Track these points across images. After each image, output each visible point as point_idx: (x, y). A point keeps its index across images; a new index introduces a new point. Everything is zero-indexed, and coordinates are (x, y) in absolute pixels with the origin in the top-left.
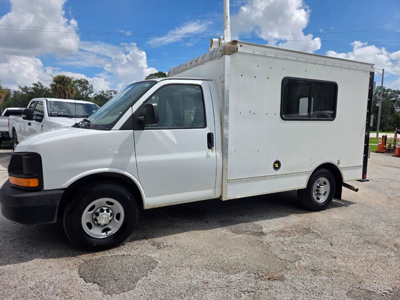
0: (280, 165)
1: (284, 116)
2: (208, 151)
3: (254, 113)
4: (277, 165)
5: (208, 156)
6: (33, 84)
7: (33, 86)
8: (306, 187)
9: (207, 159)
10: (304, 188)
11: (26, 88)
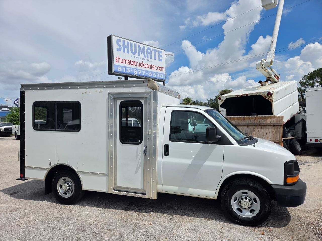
6: (215, 97)
7: (215, 98)
11: (211, 99)
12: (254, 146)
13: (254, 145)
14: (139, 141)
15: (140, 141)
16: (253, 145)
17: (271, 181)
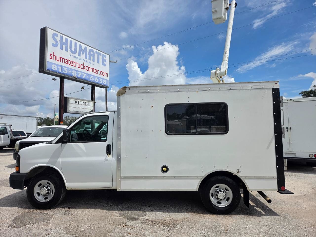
0: (167, 169)
1: (169, 132)
2: (107, 156)
3: (141, 131)
4: (165, 169)
5: (106, 160)
8: (197, 190)
9: (105, 161)
10: (195, 190)
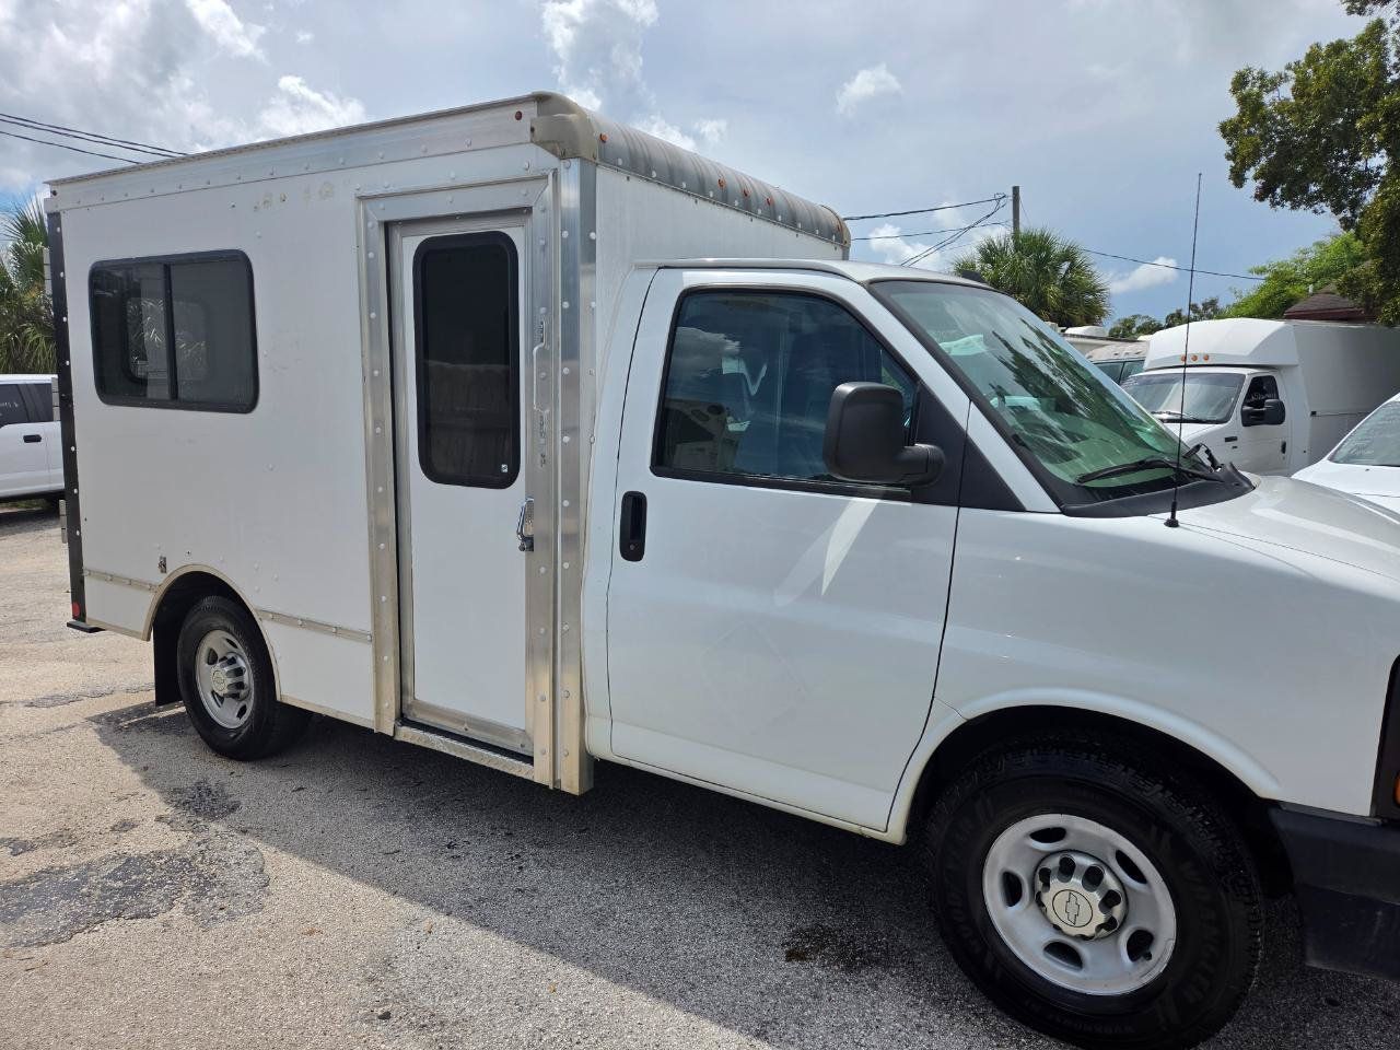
12: (1173, 523)
13: (1173, 516)
14: (505, 468)
15: (506, 470)
16: (1168, 515)
17: (1274, 777)
